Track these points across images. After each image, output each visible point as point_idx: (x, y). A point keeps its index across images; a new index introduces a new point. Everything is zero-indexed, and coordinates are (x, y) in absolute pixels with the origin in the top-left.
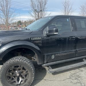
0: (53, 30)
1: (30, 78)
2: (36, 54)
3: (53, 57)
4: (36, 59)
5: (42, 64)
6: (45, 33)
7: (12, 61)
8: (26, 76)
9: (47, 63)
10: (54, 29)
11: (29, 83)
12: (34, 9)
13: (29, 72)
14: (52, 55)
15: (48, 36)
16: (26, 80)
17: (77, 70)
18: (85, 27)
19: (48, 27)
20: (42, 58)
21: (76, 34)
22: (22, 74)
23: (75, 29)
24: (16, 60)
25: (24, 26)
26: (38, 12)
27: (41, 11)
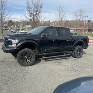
0: (46, 35)
1: (33, 59)
2: (36, 48)
3: (45, 50)
4: (36, 50)
6: (42, 36)
7: (24, 50)
8: (31, 59)
9: (42, 53)
11: (33, 62)
13: (32, 57)
14: (45, 49)
15: (43, 38)
16: (31, 60)
19: (43, 34)
20: (40, 50)
21: (59, 38)
22: (28, 58)
23: (59, 35)
24: (26, 50)
25: (16, 27)
26: (34, 15)
27: (36, 14)
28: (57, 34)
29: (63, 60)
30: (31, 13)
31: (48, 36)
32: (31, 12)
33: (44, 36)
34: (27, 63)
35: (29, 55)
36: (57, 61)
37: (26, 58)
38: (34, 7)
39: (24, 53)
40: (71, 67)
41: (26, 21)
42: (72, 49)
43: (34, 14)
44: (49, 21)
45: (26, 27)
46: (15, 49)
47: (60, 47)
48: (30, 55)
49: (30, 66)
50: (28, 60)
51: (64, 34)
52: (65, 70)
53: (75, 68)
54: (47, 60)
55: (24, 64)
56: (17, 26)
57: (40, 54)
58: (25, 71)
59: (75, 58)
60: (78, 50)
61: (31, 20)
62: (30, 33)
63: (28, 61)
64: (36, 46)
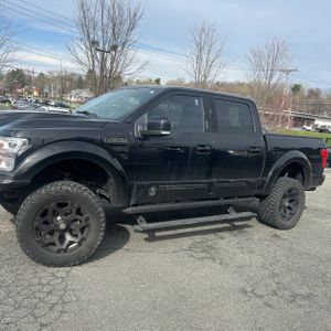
0: (159, 124)
2: (112, 180)
3: (153, 191)
4: (110, 189)
5: (124, 208)
6: (139, 129)
7: (53, 189)
9: (135, 205)
10: (162, 122)
11: (91, 247)
12: (89, 37)
14: (150, 186)
16: (83, 239)
17: (212, 236)
18: (239, 125)
20: (126, 192)
21: (214, 142)
22: (72, 227)
23: (214, 127)
24: (64, 188)
25: (35, 93)
26: (103, 51)
27: (114, 48)
28: (205, 124)
29: (224, 234)
30: (94, 43)
31: (167, 127)
32: (96, 39)
33: (150, 126)
34: (65, 250)
35: (74, 215)
36: (198, 238)
37: (63, 226)
38: (105, 19)
39: (53, 205)
40: (267, 273)
41: (74, 74)
42: (263, 192)
43: (107, 48)
44: (158, 81)
45: (72, 98)
46: (5, 182)
47: (214, 180)
48: (79, 212)
49: (80, 264)
50: (68, 238)
51: (233, 125)
52: (245, 292)
53: (286, 280)
54: (157, 234)
55: (52, 253)
56: (41, 92)
57: (129, 210)
58: (50, 293)
59: (270, 229)
60: (284, 196)
61: (91, 72)
62: (85, 112)
63: (71, 243)
64: (109, 173)
